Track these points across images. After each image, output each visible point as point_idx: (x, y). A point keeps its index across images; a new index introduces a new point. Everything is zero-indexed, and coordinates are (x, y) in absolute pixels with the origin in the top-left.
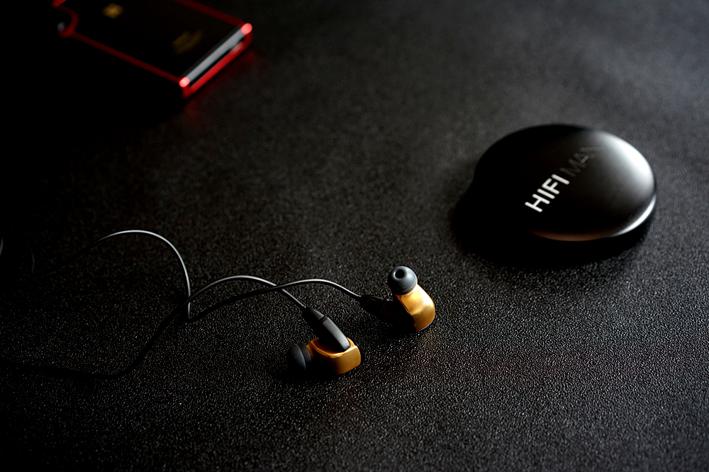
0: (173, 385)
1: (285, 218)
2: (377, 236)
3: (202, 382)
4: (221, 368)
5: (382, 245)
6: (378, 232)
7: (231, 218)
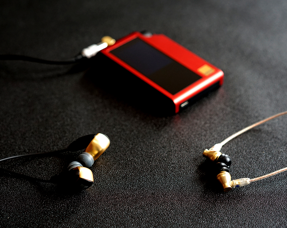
0: (5, 208)
1: (71, 120)
2: (123, 129)
3: (21, 206)
4: (32, 198)
5: (126, 134)
6: (124, 127)
7: (40, 120)
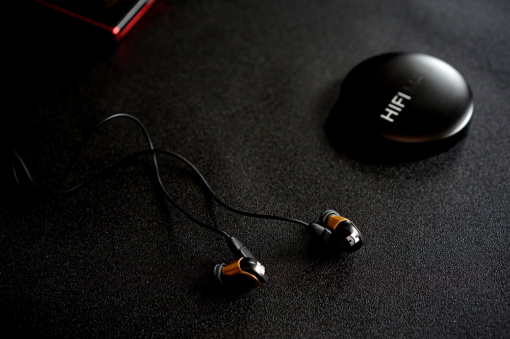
0: (140, 267)
1: (205, 133)
2: (275, 143)
3: (161, 264)
4: (174, 252)
5: (279, 149)
6: (275, 140)
7: (164, 135)
